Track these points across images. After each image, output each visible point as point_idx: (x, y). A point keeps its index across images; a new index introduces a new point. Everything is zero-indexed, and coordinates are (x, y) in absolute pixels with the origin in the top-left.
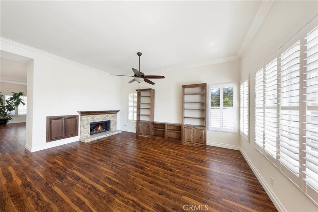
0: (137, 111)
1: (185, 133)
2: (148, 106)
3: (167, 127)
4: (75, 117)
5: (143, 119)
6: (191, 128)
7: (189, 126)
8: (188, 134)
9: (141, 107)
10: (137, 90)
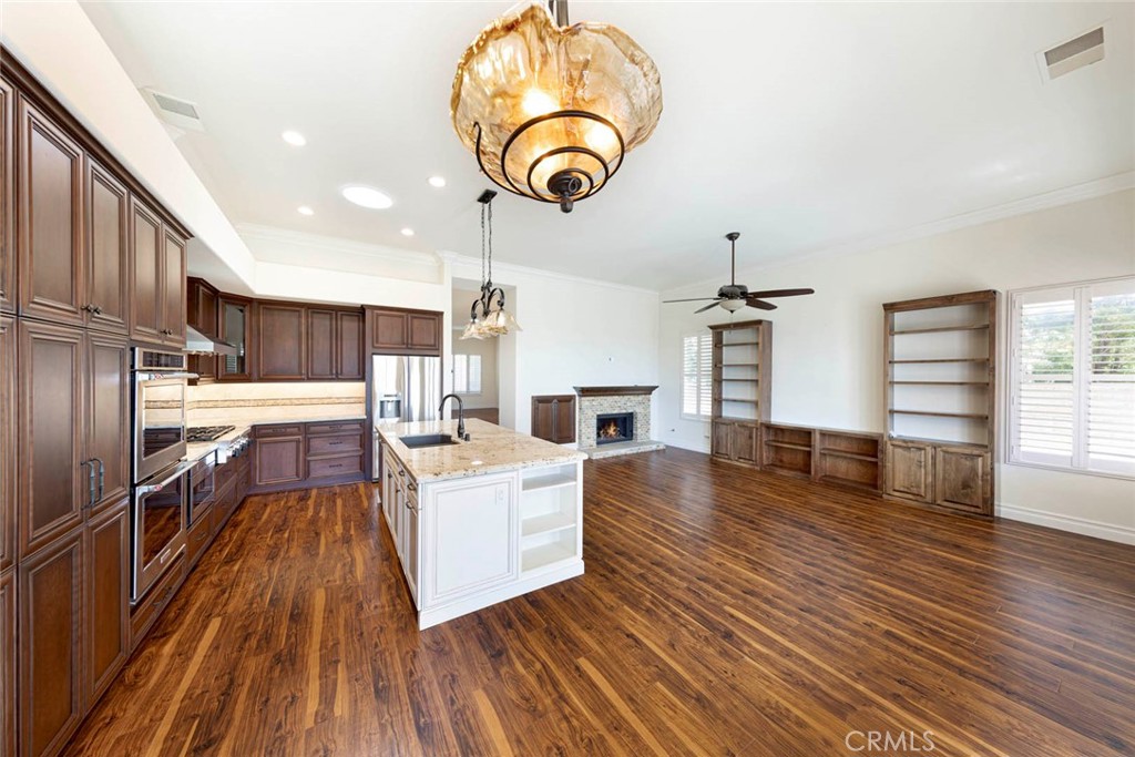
0: (713, 390)
1: (896, 464)
2: (750, 375)
3: (822, 441)
4: (568, 399)
5: (729, 412)
6: (920, 449)
7: (912, 442)
8: (910, 467)
9: (724, 377)
10: (711, 327)
